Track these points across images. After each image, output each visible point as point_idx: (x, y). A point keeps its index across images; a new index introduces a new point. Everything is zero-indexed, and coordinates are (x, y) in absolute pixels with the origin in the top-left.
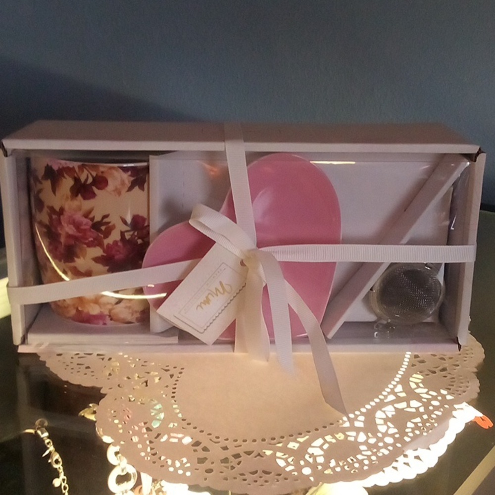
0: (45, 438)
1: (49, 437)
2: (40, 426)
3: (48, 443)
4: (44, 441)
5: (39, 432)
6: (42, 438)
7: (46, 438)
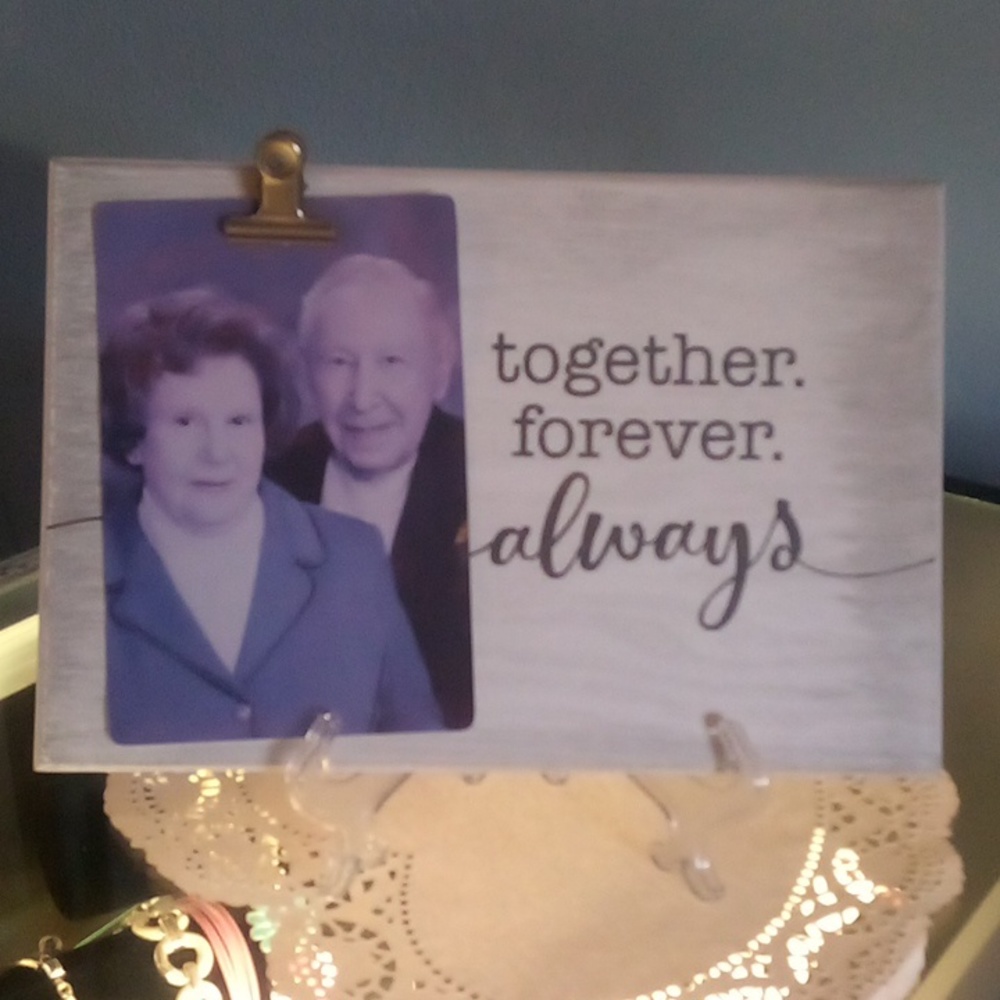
0: (57, 981)
1: (65, 979)
2: (47, 956)
3: (64, 991)
4: (54, 987)
5: (46, 967)
6: (53, 980)
7: (59, 980)
